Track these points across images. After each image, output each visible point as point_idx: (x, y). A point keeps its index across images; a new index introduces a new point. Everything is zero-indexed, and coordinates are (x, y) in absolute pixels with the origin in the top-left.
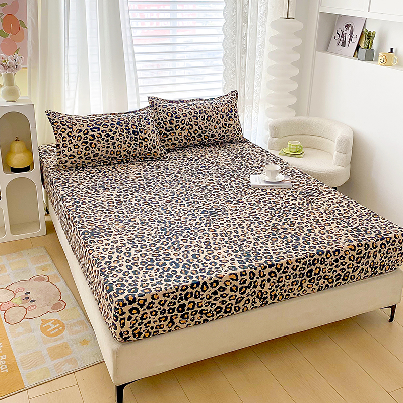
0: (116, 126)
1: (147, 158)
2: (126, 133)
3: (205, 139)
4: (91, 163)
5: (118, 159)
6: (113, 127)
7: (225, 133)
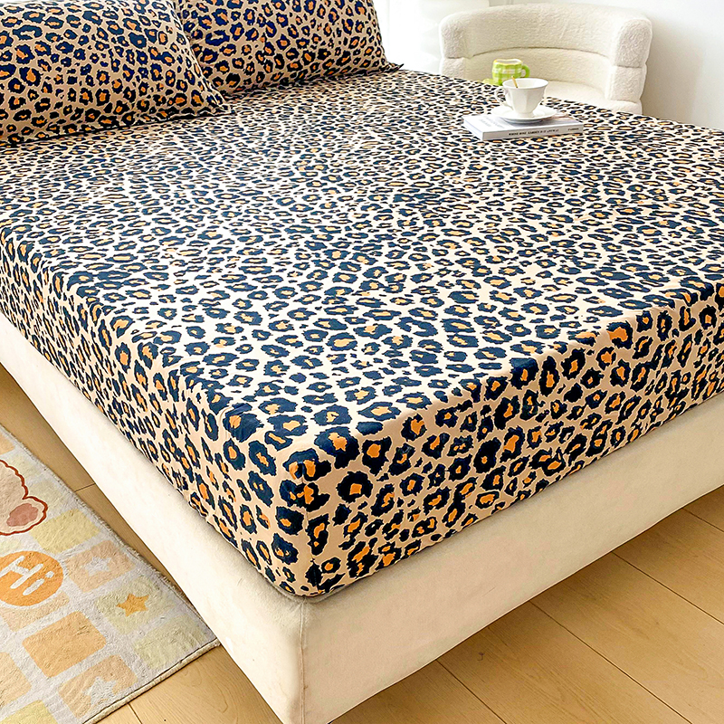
0: (83, 21)
1: (177, 112)
2: (113, 40)
3: (307, 63)
4: (32, 131)
5: (104, 118)
6: (76, 26)
7: (351, 47)
